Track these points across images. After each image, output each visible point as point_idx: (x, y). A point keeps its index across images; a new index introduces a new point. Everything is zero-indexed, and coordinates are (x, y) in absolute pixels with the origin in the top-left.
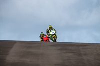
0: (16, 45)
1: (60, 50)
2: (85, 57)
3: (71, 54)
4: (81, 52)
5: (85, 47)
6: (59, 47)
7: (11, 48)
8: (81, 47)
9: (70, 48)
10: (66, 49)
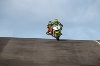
0: (10, 41)
1: (54, 47)
2: (79, 55)
3: (65, 52)
4: (75, 49)
5: (79, 44)
6: (53, 44)
7: (6, 44)
8: (75, 45)
9: (64, 45)
10: (60, 46)
